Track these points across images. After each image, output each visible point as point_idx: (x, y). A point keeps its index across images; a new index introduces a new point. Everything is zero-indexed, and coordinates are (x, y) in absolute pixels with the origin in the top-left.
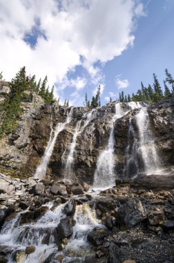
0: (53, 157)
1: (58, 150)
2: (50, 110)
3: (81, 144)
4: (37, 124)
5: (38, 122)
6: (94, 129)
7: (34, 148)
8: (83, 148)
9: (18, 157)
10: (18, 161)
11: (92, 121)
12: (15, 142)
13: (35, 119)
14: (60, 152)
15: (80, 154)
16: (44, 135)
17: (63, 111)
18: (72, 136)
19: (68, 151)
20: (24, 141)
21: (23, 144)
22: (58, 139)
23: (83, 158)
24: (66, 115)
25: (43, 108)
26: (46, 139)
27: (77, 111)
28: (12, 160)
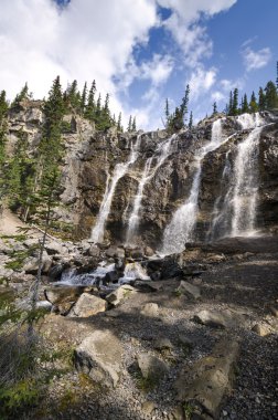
0: (111, 215)
1: (118, 205)
2: (103, 144)
3: (149, 195)
4: (86, 169)
5: (88, 163)
6: (171, 171)
7: (86, 203)
8: (152, 202)
9: (68, 217)
10: (68, 221)
11: (170, 158)
12: (61, 196)
13: (83, 160)
14: (120, 208)
15: (147, 211)
16: (98, 184)
17: (124, 141)
18: (137, 184)
19: (131, 207)
20: (73, 194)
21: (71, 198)
22: (118, 190)
23: (153, 216)
24: (129, 149)
25: (92, 141)
26: (100, 190)
27: (148, 140)
28: (61, 220)
